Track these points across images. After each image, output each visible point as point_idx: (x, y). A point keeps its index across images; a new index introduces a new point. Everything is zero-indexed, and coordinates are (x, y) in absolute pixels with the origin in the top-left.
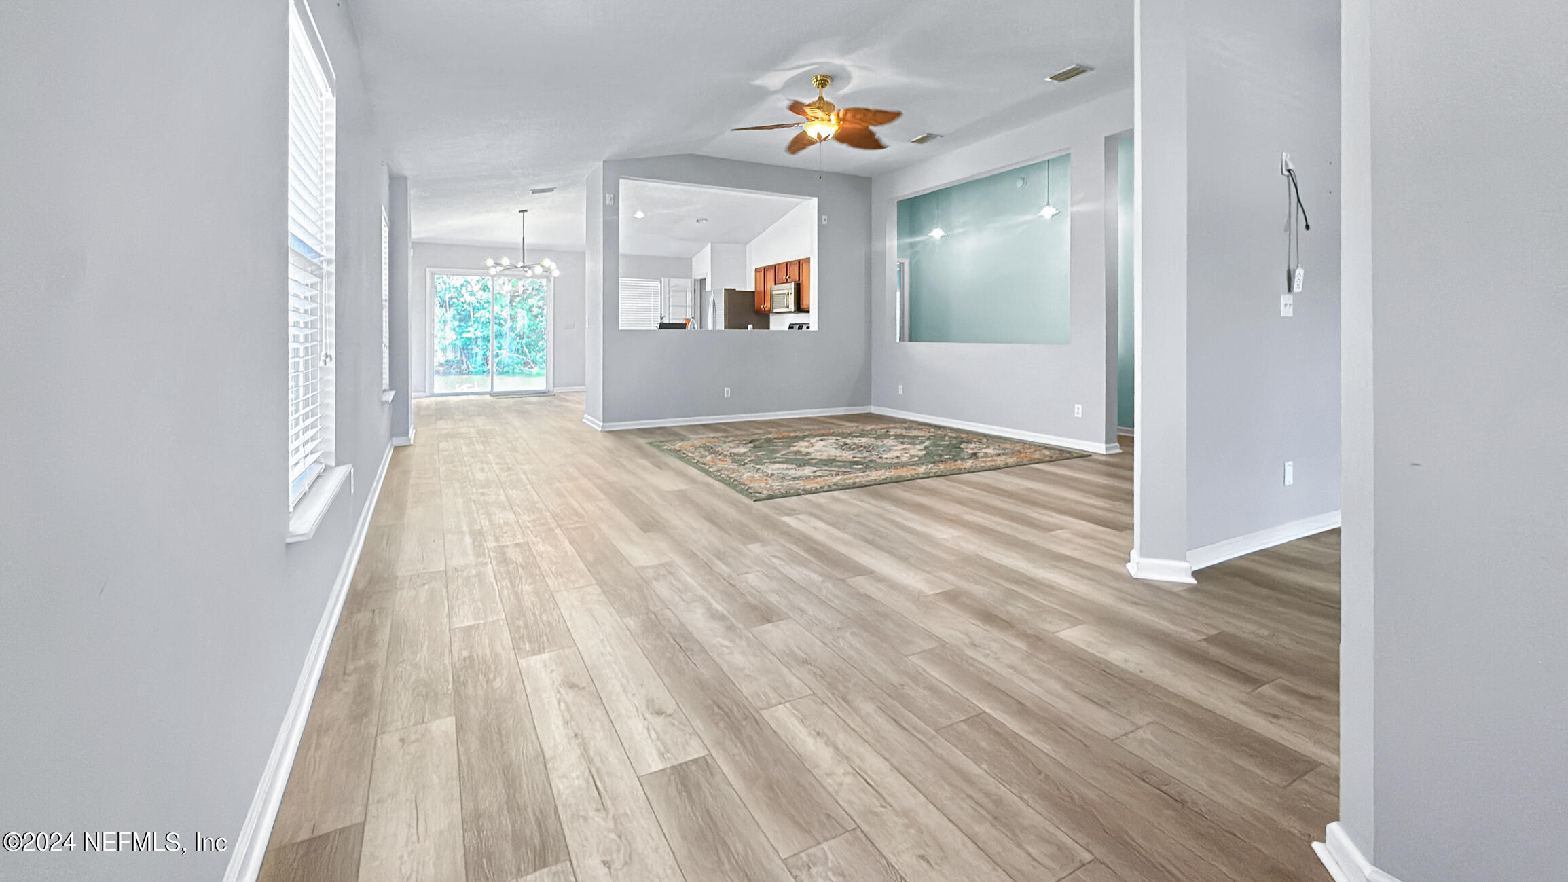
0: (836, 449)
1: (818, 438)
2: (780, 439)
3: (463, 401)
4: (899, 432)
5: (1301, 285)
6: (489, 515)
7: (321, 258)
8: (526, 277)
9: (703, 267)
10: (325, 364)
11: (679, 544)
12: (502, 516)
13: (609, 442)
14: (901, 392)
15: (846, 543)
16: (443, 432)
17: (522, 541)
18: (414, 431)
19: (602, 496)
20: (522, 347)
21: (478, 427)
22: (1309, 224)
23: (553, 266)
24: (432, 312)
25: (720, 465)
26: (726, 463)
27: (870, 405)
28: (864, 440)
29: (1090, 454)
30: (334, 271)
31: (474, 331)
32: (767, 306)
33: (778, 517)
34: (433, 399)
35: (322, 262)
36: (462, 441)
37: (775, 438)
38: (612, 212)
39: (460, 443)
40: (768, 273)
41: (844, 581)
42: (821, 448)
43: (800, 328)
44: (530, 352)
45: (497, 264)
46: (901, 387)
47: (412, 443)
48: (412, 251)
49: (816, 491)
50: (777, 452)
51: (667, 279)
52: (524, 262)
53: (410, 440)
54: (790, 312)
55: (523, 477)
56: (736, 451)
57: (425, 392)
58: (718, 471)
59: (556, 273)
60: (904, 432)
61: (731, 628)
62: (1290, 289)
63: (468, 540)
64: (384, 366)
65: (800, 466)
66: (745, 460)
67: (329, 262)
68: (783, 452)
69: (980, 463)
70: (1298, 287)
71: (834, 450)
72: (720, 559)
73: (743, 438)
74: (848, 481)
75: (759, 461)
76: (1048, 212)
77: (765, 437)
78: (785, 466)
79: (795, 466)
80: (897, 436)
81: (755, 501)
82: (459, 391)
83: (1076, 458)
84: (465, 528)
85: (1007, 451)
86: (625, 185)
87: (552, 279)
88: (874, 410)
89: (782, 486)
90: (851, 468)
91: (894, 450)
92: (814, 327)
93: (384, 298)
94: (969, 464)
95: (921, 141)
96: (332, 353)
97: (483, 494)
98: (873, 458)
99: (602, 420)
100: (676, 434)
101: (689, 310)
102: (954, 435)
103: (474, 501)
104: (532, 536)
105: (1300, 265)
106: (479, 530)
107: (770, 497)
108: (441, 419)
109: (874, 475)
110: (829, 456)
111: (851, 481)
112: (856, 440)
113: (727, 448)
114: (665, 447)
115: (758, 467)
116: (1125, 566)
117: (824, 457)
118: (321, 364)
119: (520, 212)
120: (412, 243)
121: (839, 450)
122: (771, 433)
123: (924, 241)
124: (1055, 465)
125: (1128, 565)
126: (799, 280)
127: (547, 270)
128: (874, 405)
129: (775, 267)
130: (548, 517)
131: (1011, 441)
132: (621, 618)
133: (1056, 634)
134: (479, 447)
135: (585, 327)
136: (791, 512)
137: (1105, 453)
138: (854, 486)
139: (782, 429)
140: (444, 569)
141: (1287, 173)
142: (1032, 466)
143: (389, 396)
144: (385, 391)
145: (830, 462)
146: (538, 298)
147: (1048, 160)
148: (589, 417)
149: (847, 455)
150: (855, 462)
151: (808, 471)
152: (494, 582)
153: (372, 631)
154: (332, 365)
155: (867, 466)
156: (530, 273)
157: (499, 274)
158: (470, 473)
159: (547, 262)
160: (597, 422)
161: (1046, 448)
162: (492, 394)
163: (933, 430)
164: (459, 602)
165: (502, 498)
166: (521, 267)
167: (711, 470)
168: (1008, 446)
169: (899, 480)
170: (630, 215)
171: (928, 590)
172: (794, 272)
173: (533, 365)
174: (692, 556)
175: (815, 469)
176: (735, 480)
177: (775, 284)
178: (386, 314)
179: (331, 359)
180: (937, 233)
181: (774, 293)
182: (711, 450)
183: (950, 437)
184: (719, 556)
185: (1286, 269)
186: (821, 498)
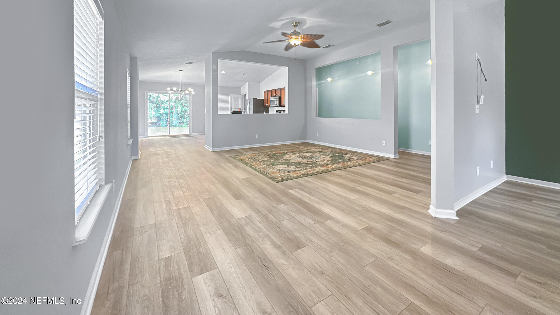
0: (300, 158)
1: (292, 153)
2: (278, 154)
3: (159, 139)
4: (320, 150)
5: (483, 101)
6: (172, 192)
7: (97, 93)
8: (182, 94)
9: (245, 90)
10: (99, 140)
11: (252, 206)
12: (177, 193)
13: (215, 156)
14: (318, 135)
15: (317, 203)
16: (152, 153)
17: (187, 206)
18: (141, 152)
19: (217, 182)
20: (179, 117)
21: (165, 150)
22: (486, 79)
23: (192, 90)
24: (147, 105)
25: (259, 166)
26: (261, 165)
27: (306, 139)
28: (308, 154)
29: (389, 158)
30: (103, 98)
31: (162, 111)
32: (268, 104)
33: (287, 190)
34: (148, 138)
35: (97, 94)
36: (159, 157)
37: (276, 154)
38: (215, 71)
39: (158, 157)
40: (269, 93)
41: (323, 223)
42: (294, 158)
43: (280, 112)
44: (181, 119)
45: (171, 90)
46: (318, 133)
47: (140, 158)
48: (139, 84)
49: (299, 177)
50: (279, 160)
51: (232, 95)
52: (181, 89)
53: (139, 157)
54: (278, 107)
55: (184, 173)
56: (263, 159)
57: (144, 136)
58: (259, 169)
59: (193, 93)
60: (321, 150)
61: (284, 253)
62: (478, 102)
63: (164, 206)
64: (128, 129)
65: (289, 166)
66: (268, 163)
67: (101, 94)
68: (281, 160)
69: (352, 163)
70: (481, 102)
71: (299, 158)
72: (270, 213)
73: (265, 154)
74: (309, 173)
75: (273, 164)
76: (370, 73)
77: (272, 153)
78: (283, 166)
79: (287, 166)
80: (320, 152)
81: (276, 183)
82: (156, 135)
83: (385, 160)
84: (163, 200)
85: (360, 158)
86: (220, 62)
87: (191, 95)
88: (307, 141)
89: (285, 175)
90: (308, 166)
91: (321, 159)
92: (287, 112)
93: (128, 103)
94: (349, 164)
95: (326, 47)
96: (103, 135)
97: (169, 182)
98: (314, 161)
99: (212, 147)
100: (239, 152)
101: (240, 106)
102: (339, 151)
103: (166, 186)
104: (191, 203)
105: (482, 94)
106: (168, 200)
107: (282, 181)
108: (151, 147)
109: (317, 169)
110: (298, 161)
111: (310, 172)
112: (305, 154)
113: (260, 158)
114: (237, 158)
115: (274, 166)
116: (427, 211)
117: (297, 162)
118: (97, 140)
119: (180, 71)
120: (139, 82)
121: (301, 159)
122: (274, 151)
123: (325, 82)
124: (378, 163)
125: (429, 211)
126: (280, 95)
127: (190, 92)
128: (307, 139)
129: (271, 91)
130: (196, 193)
131: (360, 153)
132: (235, 249)
133: (419, 250)
134: (166, 159)
135: (205, 113)
136: (291, 188)
137: (394, 158)
138: (311, 175)
139: (278, 149)
140: (155, 223)
141: (477, 60)
142: (372, 164)
143: (130, 142)
144: (129, 139)
145: (299, 164)
146: (185, 100)
147: (370, 55)
148: (207, 146)
149: (305, 161)
150: (308, 163)
151: (292, 168)
152: (177, 229)
153: (122, 263)
154: (103, 140)
155: (314, 165)
156: (183, 93)
157: (172, 93)
158: (163, 172)
159: (190, 89)
160: (210, 148)
161: (373, 156)
162: (169, 136)
163: (331, 149)
164: (162, 242)
165: (177, 184)
166: (180, 91)
167: (256, 168)
168: (360, 156)
169: (327, 172)
170: (221, 72)
171: (359, 227)
172: (279, 93)
173: (183, 123)
174: (258, 212)
175: (295, 167)
176: (267, 173)
177: (271, 97)
178: (129, 110)
179: (102, 138)
180: (329, 80)
181: (271, 100)
182: (254, 159)
183: (338, 152)
184: (270, 211)
185: (477, 96)
186: (301, 180)
